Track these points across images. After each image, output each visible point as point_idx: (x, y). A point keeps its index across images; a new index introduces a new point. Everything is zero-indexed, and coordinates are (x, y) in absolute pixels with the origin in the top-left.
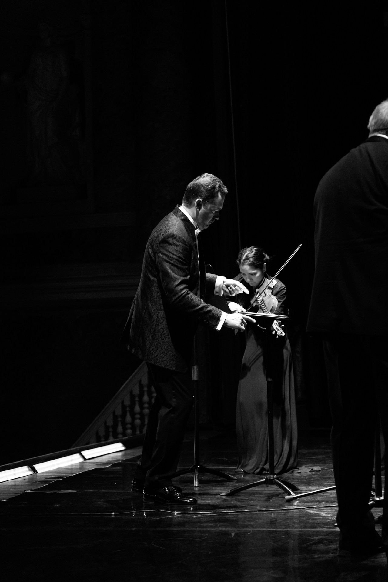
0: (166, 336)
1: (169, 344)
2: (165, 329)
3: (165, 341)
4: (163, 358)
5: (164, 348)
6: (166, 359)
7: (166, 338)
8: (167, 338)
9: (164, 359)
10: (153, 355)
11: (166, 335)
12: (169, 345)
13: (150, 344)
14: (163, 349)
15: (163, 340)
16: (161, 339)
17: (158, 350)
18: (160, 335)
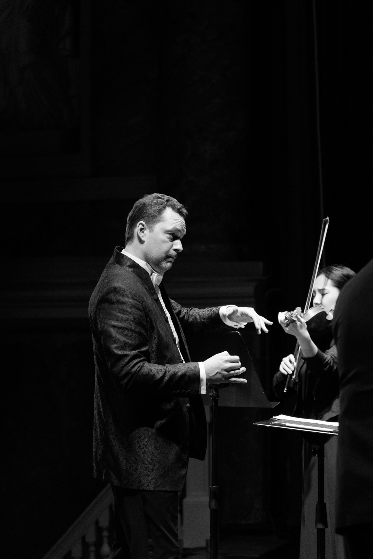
0: (146, 442)
1: (152, 453)
2: (143, 433)
3: (147, 450)
4: (149, 476)
5: (148, 460)
6: (153, 477)
7: (146, 446)
8: (149, 445)
9: (150, 478)
10: (133, 475)
11: (146, 440)
12: (153, 455)
13: (125, 460)
14: (146, 463)
15: (143, 450)
16: (139, 448)
17: (139, 466)
18: (137, 443)
